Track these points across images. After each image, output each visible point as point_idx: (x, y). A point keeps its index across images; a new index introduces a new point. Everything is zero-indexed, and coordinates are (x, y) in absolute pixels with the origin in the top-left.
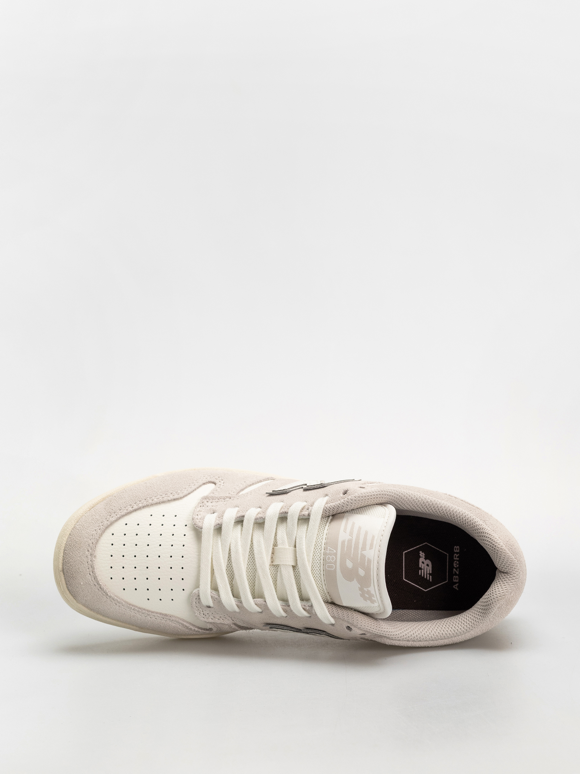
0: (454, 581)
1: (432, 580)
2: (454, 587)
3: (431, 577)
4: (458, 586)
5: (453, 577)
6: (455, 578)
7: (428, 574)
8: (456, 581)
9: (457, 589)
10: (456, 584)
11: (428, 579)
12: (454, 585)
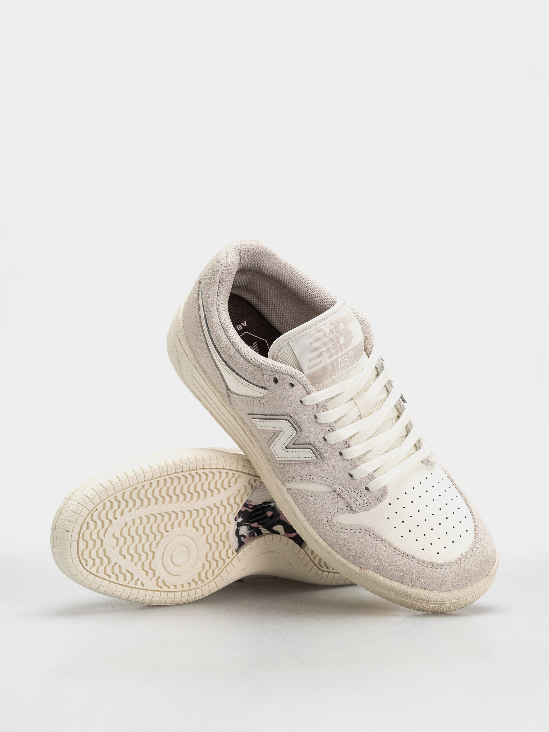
0: (242, 328)
1: (255, 342)
2: (246, 325)
3: (253, 344)
4: (243, 323)
5: (240, 330)
6: (240, 329)
7: (253, 347)
8: (241, 327)
9: (245, 322)
10: (243, 325)
11: (256, 345)
12: (244, 326)
